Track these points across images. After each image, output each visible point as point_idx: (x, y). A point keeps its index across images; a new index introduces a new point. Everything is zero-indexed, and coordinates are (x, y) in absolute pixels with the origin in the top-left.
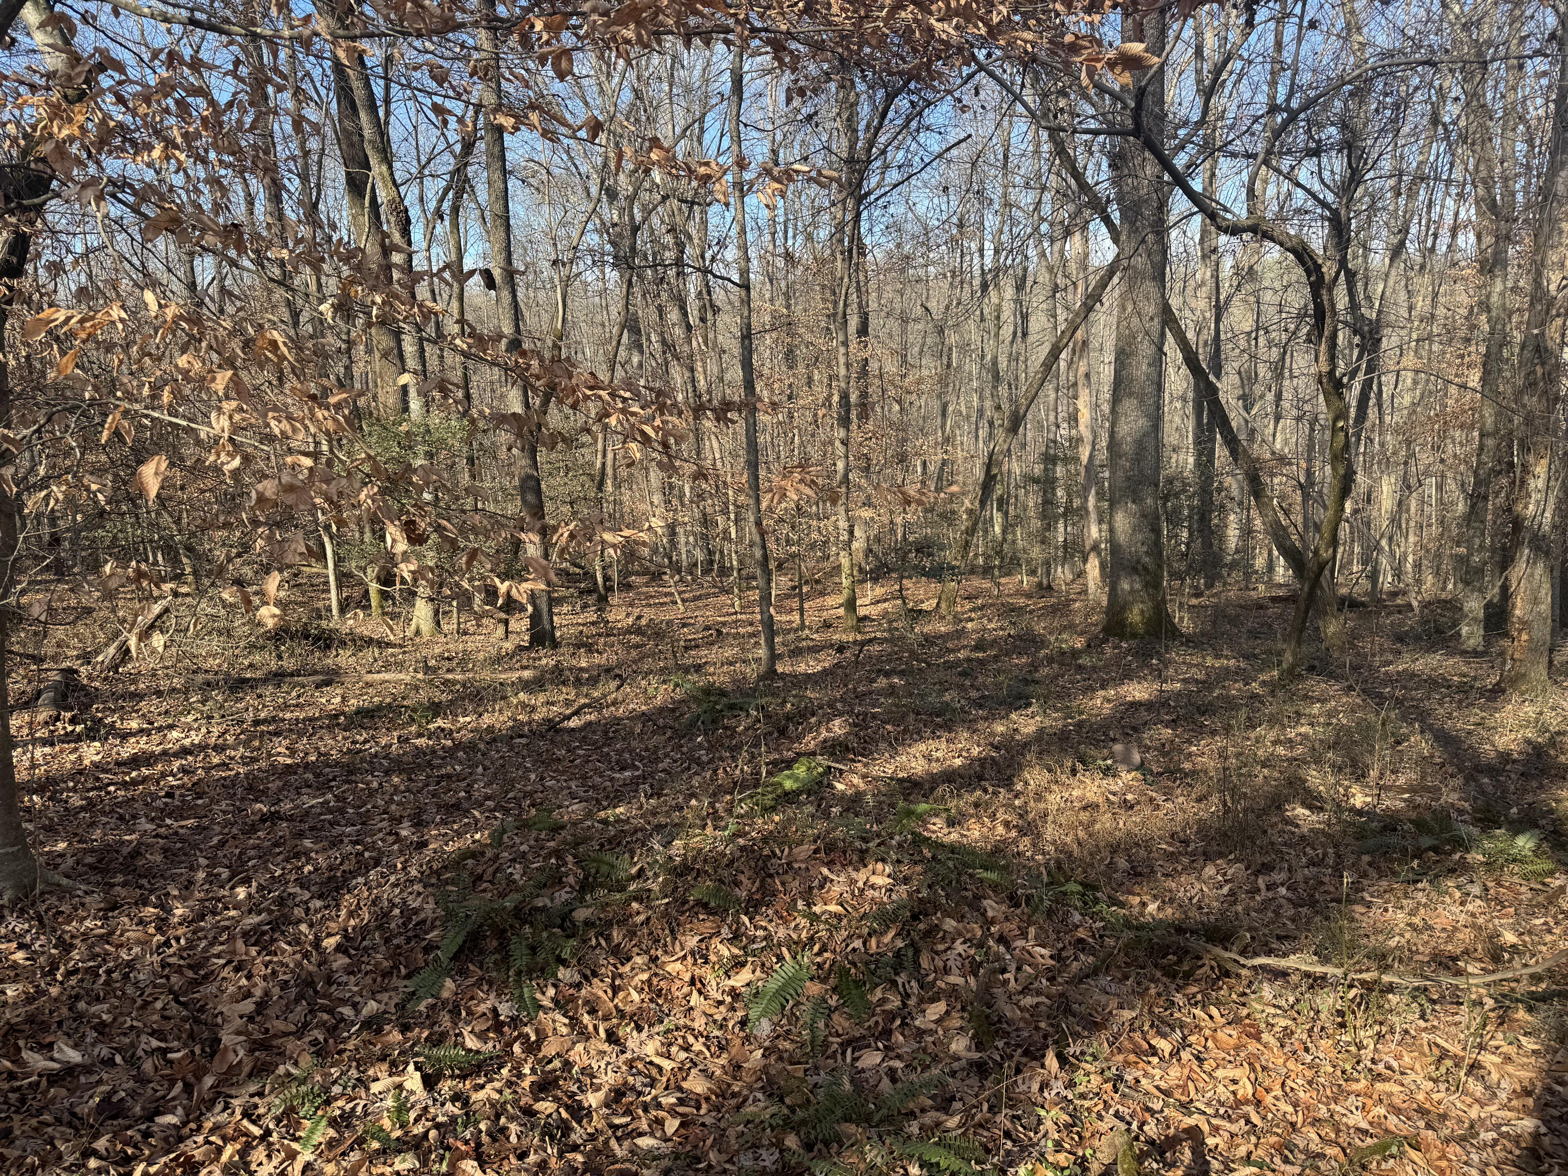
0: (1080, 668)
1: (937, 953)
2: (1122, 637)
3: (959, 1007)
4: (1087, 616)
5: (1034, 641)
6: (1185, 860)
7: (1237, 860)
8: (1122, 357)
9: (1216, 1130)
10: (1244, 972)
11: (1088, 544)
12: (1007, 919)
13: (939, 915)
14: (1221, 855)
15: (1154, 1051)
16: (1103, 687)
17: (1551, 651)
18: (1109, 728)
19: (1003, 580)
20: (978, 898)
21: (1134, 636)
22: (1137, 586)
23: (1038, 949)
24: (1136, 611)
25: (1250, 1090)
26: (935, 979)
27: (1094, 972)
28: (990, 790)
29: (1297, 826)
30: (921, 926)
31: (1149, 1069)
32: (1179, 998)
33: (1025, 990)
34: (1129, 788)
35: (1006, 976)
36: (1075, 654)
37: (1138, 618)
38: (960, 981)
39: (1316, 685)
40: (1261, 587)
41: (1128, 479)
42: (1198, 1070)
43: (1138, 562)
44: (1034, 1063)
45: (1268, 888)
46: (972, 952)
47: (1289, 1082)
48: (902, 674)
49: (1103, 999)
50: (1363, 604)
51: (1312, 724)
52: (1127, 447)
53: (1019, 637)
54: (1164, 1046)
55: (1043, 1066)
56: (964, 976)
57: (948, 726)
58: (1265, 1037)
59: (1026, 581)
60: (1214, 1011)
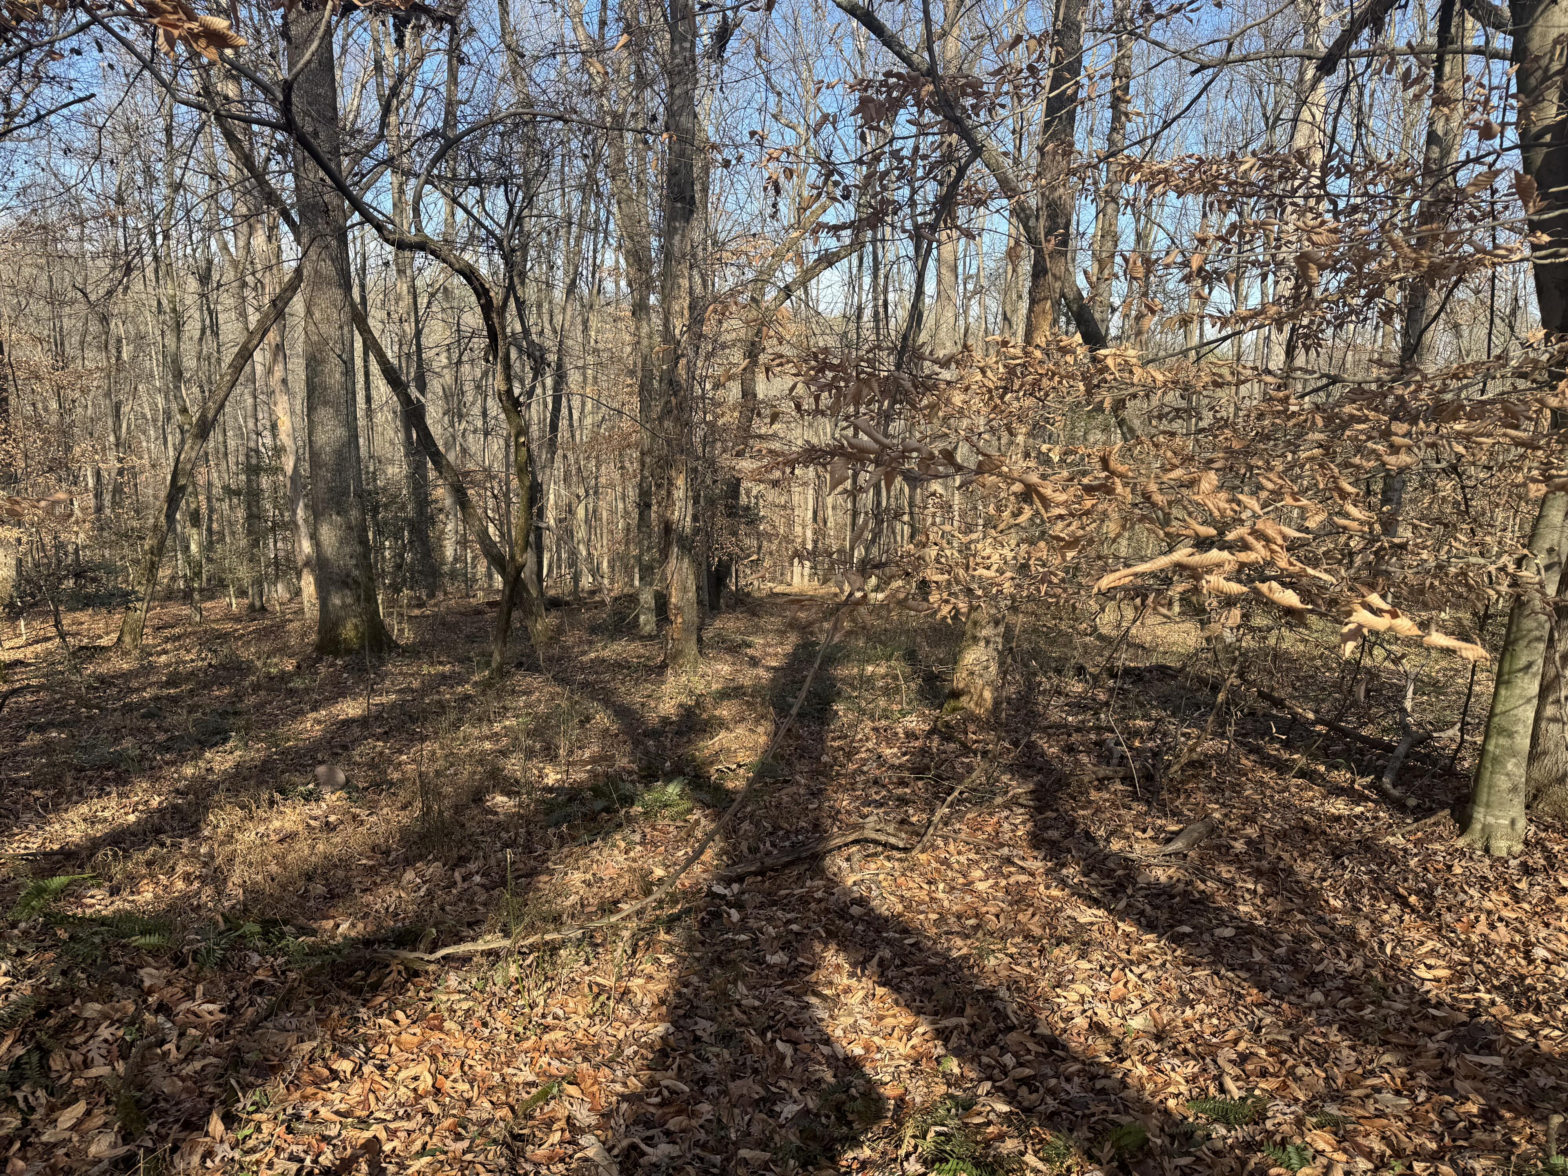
0: (291, 692)
1: (75, 1048)
2: (337, 655)
3: (103, 1100)
4: (304, 635)
5: (239, 669)
6: (385, 871)
7: (436, 859)
8: (313, 363)
9: (392, 1134)
10: (431, 968)
11: (300, 560)
12: (169, 983)
13: (78, 1002)
14: (421, 857)
15: (335, 1075)
16: (314, 709)
17: (700, 629)
18: (317, 751)
19: (208, 605)
20: (132, 969)
21: (349, 651)
22: (349, 601)
23: (205, 1006)
24: (349, 626)
25: (430, 1080)
26: (72, 1078)
27: (271, 1013)
28: (168, 842)
29: (496, 813)
30: (51, 1022)
31: (329, 1096)
32: (363, 1014)
33: (189, 1057)
34: (332, 810)
35: (166, 1047)
36: (284, 677)
37: (352, 634)
38: (105, 1070)
39: (522, 680)
40: (480, 594)
41: (331, 490)
42: (379, 1079)
43: (348, 575)
44: (194, 1135)
45: (464, 879)
46: (120, 1033)
47: (469, 1061)
48: (61, 726)
49: (280, 1039)
50: (567, 603)
51: (517, 717)
52: (327, 456)
53: (222, 666)
54: (345, 1066)
55: (207, 1134)
56: (111, 1064)
57: (122, 780)
58: (448, 1025)
59: (235, 604)
60: (400, 1015)
